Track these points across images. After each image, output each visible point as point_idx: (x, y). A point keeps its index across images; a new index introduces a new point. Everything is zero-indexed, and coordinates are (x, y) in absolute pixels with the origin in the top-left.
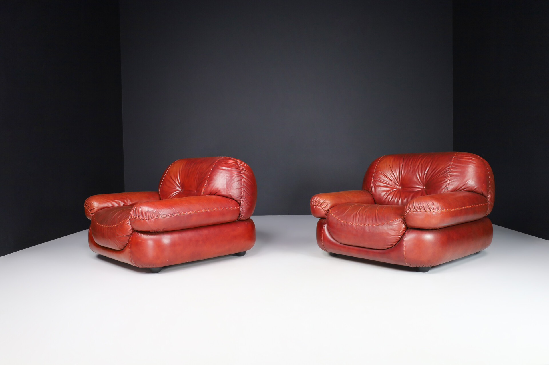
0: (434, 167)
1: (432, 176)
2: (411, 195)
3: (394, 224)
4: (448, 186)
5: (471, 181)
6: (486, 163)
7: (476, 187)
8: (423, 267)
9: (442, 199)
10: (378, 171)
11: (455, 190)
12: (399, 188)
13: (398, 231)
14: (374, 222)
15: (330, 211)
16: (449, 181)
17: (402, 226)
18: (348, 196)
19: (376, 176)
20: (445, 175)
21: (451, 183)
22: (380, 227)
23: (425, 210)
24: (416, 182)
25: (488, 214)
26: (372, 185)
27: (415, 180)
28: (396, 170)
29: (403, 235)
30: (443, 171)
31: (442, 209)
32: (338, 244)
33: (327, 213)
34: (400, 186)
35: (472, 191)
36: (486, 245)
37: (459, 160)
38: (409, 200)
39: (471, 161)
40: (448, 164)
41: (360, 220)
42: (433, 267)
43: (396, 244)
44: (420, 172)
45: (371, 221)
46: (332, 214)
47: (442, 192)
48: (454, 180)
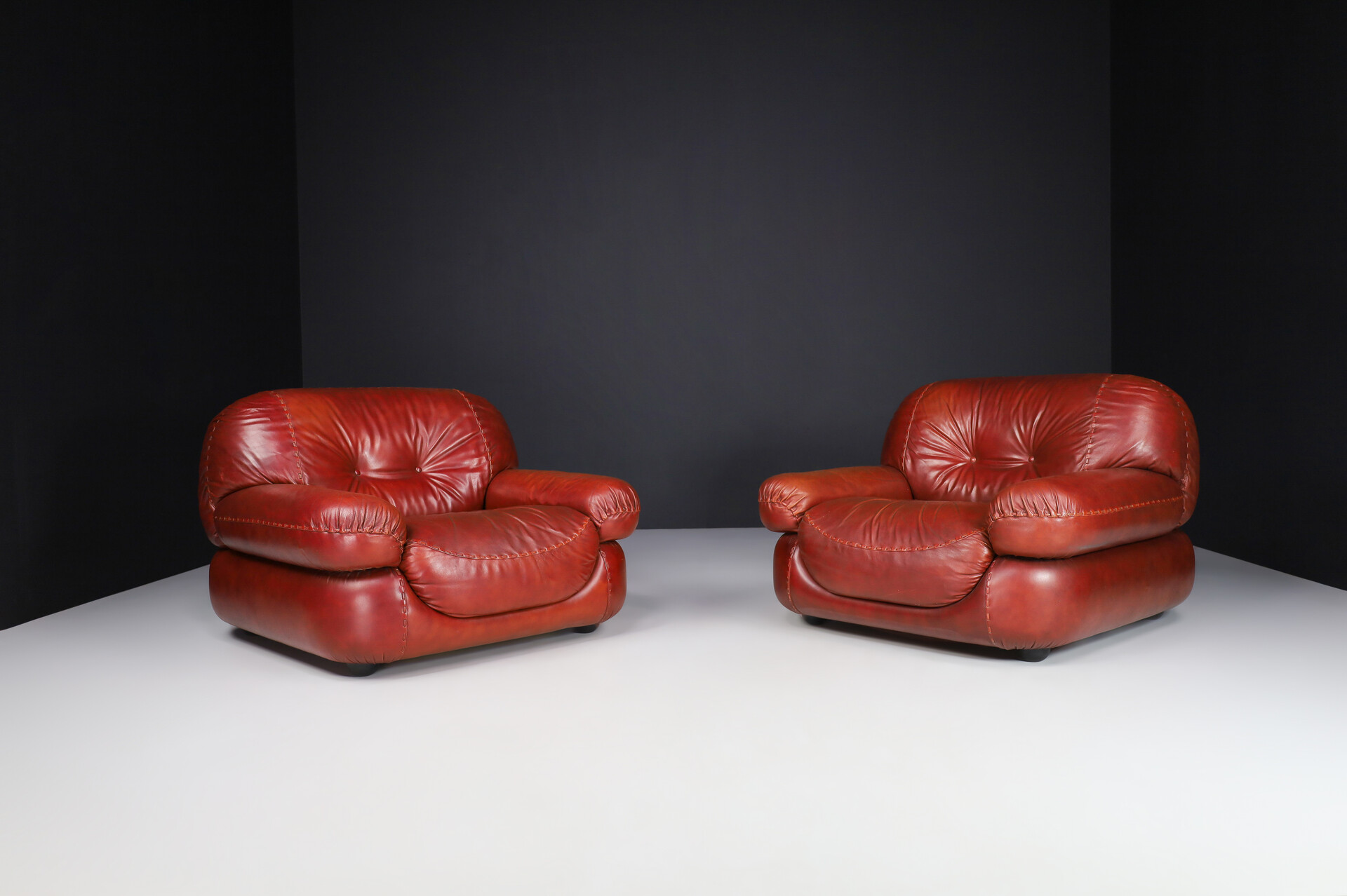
0: (1054, 412)
1: (1049, 432)
2: (1002, 477)
3: (963, 547)
4: (1088, 456)
5: (1142, 444)
6: (1180, 402)
7: (1154, 459)
8: (1034, 648)
9: (1076, 486)
10: (921, 419)
11: (1106, 465)
12: (971, 460)
13: (973, 563)
14: (914, 542)
15: (807, 515)
16: (1091, 443)
17: (982, 552)
18: (849, 480)
19: (916, 432)
20: (1081, 429)
21: (1095, 447)
22: (930, 554)
23: (1037, 512)
24: (1012, 447)
25: (1183, 522)
26: (906, 453)
27: (1011, 441)
28: (964, 418)
29: (985, 572)
30: (1077, 420)
31: (1078, 511)
32: (828, 594)
33: (801, 519)
34: (973, 454)
35: (1144, 467)
36: (1179, 595)
37: (1115, 394)
38: (996, 488)
39: (1143, 397)
40: (1089, 404)
41: (879, 539)
42: (1054, 650)
43: (968, 594)
44: (1021, 421)
45: (906, 540)
46: (811, 522)
47: (1075, 471)
48: (1104, 441)
